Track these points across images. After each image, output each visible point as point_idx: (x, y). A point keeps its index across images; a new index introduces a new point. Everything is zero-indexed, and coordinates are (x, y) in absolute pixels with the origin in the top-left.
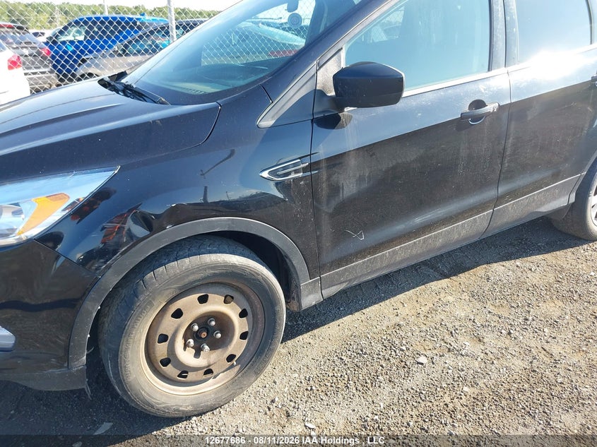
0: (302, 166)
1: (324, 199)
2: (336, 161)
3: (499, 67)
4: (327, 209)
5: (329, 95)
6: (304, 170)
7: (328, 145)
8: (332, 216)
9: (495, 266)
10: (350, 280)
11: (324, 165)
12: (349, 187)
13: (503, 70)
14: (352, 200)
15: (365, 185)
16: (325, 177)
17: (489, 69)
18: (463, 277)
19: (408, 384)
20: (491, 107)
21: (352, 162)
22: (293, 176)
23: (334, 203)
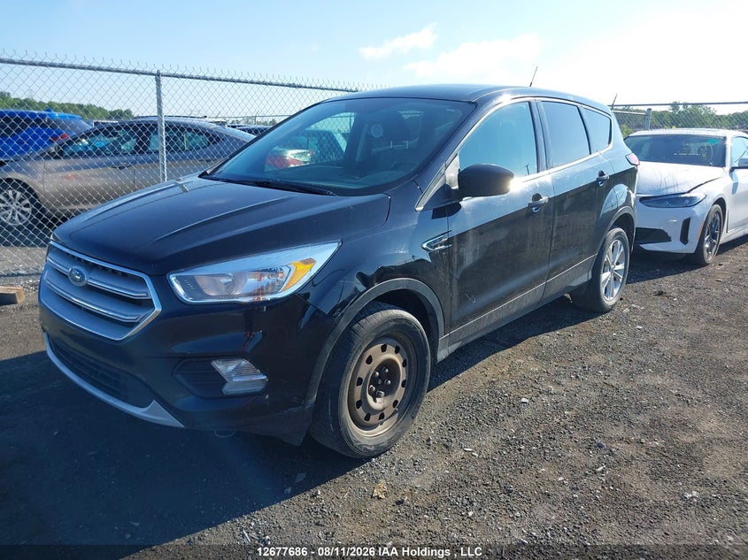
0: (444, 240)
1: (455, 267)
2: (462, 237)
3: (543, 170)
4: (457, 276)
5: (453, 188)
6: (445, 243)
7: (456, 225)
8: (458, 280)
9: (541, 336)
10: (463, 340)
11: (455, 240)
12: (469, 259)
13: (546, 172)
14: (471, 268)
15: (477, 257)
16: (456, 249)
17: (538, 171)
18: (521, 346)
19: (523, 416)
20: (544, 199)
21: (471, 239)
22: (439, 248)
23: (460, 272)
